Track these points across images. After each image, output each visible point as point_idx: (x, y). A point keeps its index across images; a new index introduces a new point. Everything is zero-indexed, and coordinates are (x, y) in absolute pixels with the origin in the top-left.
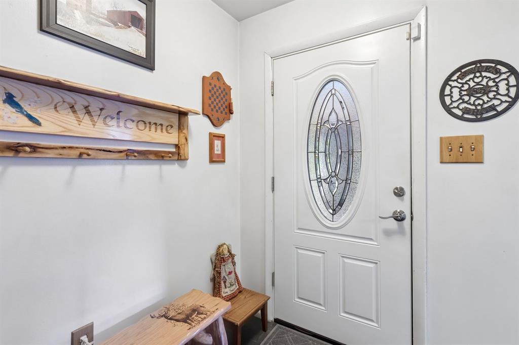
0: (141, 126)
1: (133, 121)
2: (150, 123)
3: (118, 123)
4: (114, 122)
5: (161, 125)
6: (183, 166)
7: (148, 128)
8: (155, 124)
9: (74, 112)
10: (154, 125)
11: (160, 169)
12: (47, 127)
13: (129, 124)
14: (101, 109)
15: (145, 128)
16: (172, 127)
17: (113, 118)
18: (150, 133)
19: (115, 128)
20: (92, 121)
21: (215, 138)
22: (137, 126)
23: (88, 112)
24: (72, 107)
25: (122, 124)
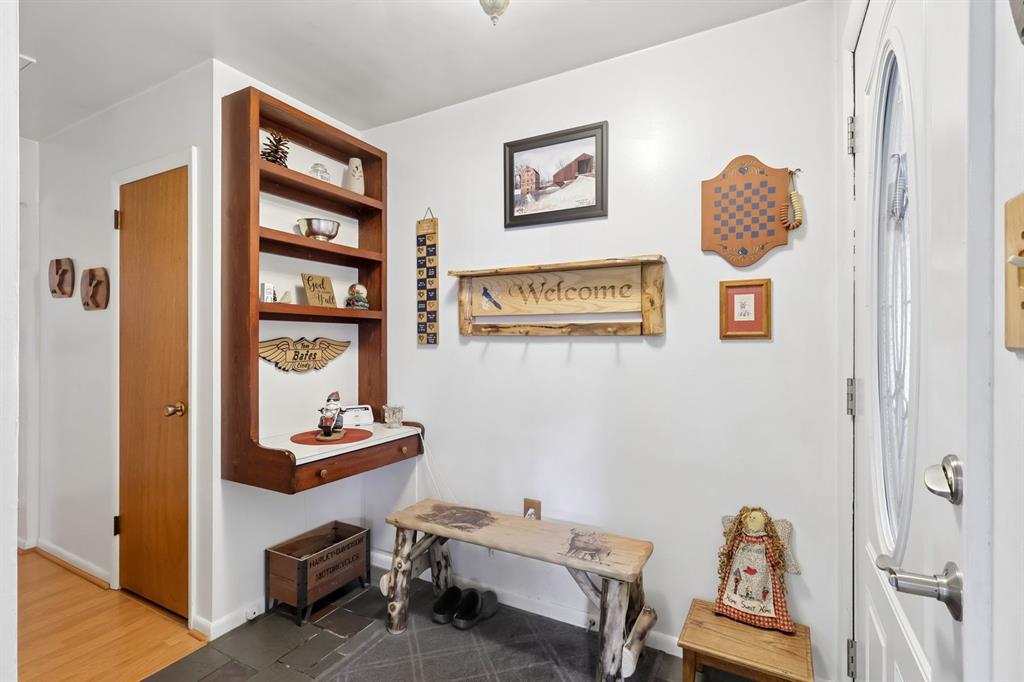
0: (585, 294)
1: (575, 290)
2: (596, 288)
3: (559, 295)
4: (554, 296)
5: (613, 287)
6: (660, 345)
7: (593, 295)
8: (604, 288)
9: (522, 292)
10: (602, 290)
11: (618, 350)
12: (506, 310)
13: (571, 294)
14: (543, 284)
15: (590, 294)
16: (629, 287)
17: (553, 291)
18: (596, 301)
19: (556, 301)
20: (535, 298)
21: (735, 290)
22: (580, 295)
23: (532, 290)
24: (520, 288)
25: (563, 296)
